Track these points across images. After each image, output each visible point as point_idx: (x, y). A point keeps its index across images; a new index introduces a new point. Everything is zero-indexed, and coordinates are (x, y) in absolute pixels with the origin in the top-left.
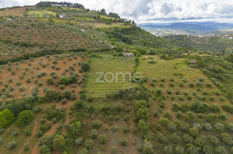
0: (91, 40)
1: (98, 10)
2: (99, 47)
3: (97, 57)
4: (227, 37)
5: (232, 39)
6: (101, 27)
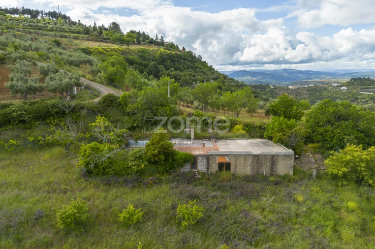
4: (337, 86)
5: (347, 89)
6: (96, 46)
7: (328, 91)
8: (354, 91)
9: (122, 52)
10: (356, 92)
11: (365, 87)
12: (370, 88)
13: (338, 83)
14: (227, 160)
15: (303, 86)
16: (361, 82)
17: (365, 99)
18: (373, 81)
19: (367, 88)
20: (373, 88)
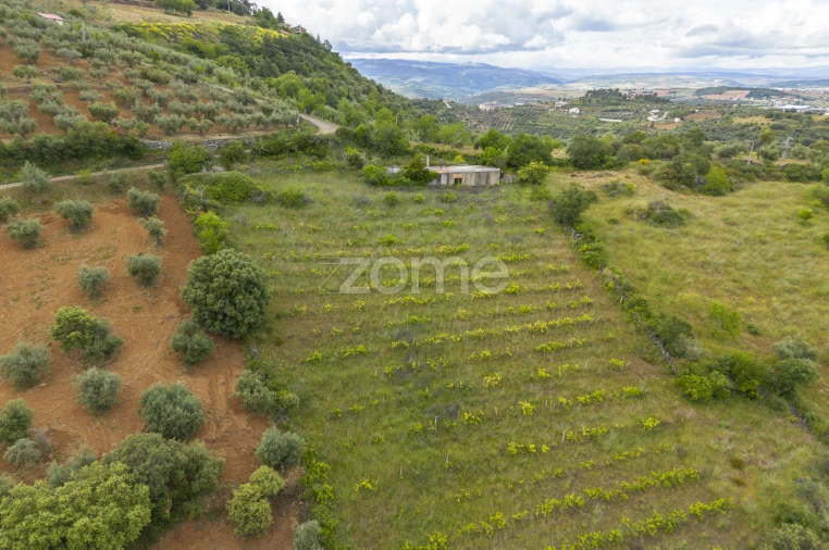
0: (145, 76)
2: (240, 123)
3: (262, 204)
4: (563, 107)
5: (580, 114)
6: (141, 20)
7: (548, 116)
8: (592, 117)
9: (194, 33)
10: (594, 118)
11: (610, 108)
12: (618, 111)
13: (564, 100)
14: (460, 176)
15: (506, 106)
16: (604, 99)
17: (607, 131)
18: (625, 97)
19: (612, 111)
20: (624, 110)
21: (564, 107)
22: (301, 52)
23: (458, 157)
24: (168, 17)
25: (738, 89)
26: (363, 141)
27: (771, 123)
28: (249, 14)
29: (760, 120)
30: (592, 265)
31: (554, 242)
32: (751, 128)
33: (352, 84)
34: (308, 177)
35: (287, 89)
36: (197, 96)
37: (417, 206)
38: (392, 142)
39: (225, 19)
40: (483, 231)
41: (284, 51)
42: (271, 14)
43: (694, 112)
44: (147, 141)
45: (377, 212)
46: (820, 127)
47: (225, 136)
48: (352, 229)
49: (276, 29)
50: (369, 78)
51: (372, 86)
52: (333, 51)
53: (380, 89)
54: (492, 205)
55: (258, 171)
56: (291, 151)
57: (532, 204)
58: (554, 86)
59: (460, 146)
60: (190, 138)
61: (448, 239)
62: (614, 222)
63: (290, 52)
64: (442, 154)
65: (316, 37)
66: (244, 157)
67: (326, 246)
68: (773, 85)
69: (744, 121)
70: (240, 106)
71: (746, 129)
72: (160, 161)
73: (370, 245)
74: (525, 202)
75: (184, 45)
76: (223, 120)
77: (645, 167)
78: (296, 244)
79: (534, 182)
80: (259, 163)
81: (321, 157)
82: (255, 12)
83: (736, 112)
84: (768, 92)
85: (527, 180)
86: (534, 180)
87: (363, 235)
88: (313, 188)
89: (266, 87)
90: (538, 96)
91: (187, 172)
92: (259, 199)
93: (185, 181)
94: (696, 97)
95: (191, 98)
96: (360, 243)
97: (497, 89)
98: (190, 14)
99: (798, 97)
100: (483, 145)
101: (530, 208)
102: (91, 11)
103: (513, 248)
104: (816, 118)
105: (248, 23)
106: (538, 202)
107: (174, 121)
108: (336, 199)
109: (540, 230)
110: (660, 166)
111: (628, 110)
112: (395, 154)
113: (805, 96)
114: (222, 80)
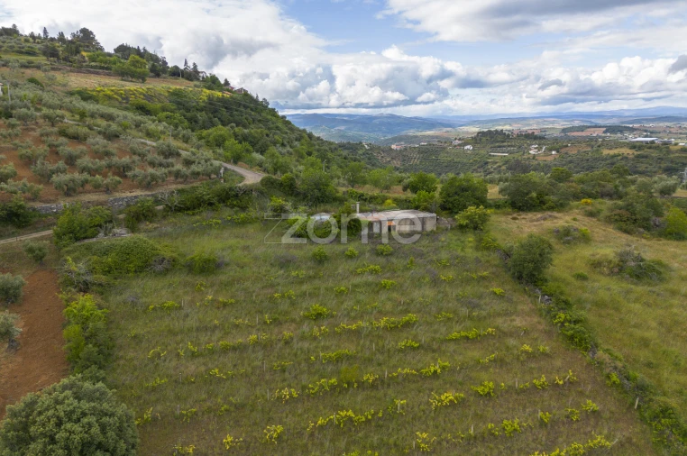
0: (63, 133)
1: (61, 35)
2: (154, 178)
3: (166, 272)
5: (473, 149)
6: (96, 86)
7: (447, 153)
8: (483, 152)
9: (144, 95)
10: (485, 153)
11: (497, 144)
12: (504, 146)
13: (460, 139)
15: (412, 145)
16: (491, 138)
17: (496, 163)
18: (508, 135)
19: (500, 147)
20: (509, 146)
21: (459, 145)
22: (242, 109)
23: (389, 201)
24: (123, 83)
25: (596, 127)
26: (289, 189)
27: (636, 153)
28: (198, 79)
29: (626, 151)
30: (580, 344)
31: (520, 307)
32: (619, 158)
33: (287, 133)
34: (226, 234)
35: (216, 140)
36: (114, 151)
37: (349, 261)
38: (320, 190)
39: (177, 84)
40: (429, 293)
41: (226, 108)
42: (217, 79)
43: (567, 146)
44: (37, 205)
45: (303, 273)
46: (677, 155)
47: (138, 193)
48: (272, 299)
49: (221, 90)
50: (302, 128)
51: (304, 134)
52: (270, 107)
53: (310, 136)
54: (435, 258)
55: (169, 229)
56: (211, 204)
57: (479, 254)
58: (449, 129)
59: (387, 188)
60: (94, 197)
61: (389, 306)
62: (582, 277)
63: (231, 109)
64: (372, 199)
65: (255, 96)
66: (155, 215)
67: (237, 326)
68: (623, 123)
69: (612, 152)
70: (161, 159)
71: (615, 159)
72: (48, 227)
73: (293, 321)
74: (470, 253)
75: (132, 105)
76: (135, 176)
77: (589, 208)
78: (198, 329)
79: (476, 228)
80: (172, 220)
81: (243, 209)
82: (203, 78)
83: (602, 145)
84: (620, 129)
85: (467, 226)
86: (476, 226)
87: (284, 306)
88: (230, 247)
89: (194, 139)
90: (437, 137)
91: (77, 239)
92: (159, 268)
93: (69, 253)
94: (563, 134)
95: (108, 154)
96: (281, 318)
97: (403, 133)
98: (144, 81)
99: (646, 131)
100: (414, 188)
101: (478, 260)
102: (49, 79)
103: (470, 318)
104: (673, 148)
105: (196, 86)
106: (485, 253)
107: (73, 181)
108: (256, 258)
109: (498, 290)
110: (605, 205)
111: (512, 146)
112: (323, 202)
113: (651, 130)
114: (149, 135)
